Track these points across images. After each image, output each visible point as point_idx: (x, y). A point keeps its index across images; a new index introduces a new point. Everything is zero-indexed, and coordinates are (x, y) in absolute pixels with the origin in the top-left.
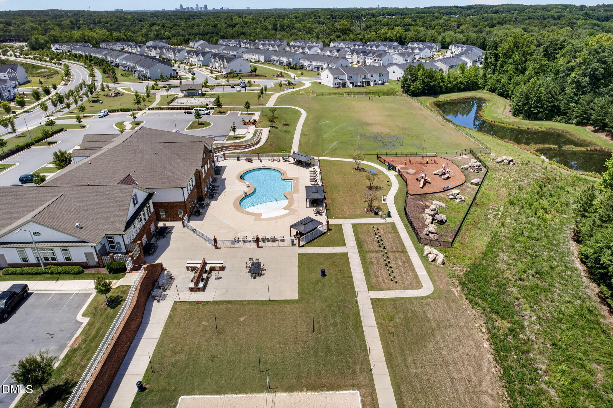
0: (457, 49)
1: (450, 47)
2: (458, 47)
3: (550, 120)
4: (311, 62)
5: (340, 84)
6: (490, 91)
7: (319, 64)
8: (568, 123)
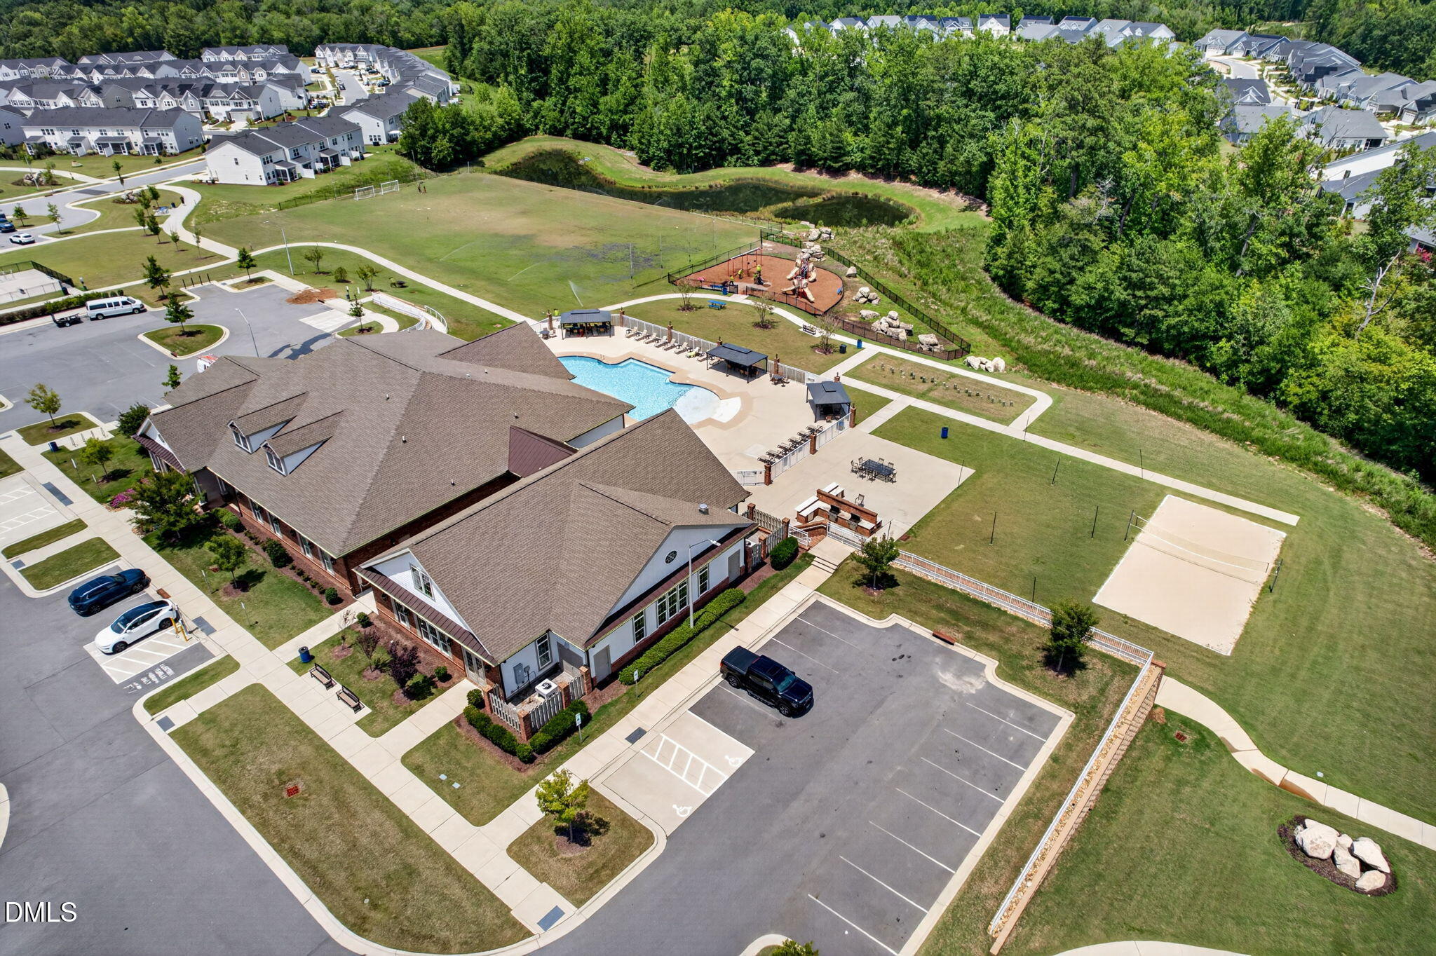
0: (339, 54)
1: (318, 52)
2: (342, 50)
3: (721, 166)
4: (75, 132)
5: (277, 173)
6: (550, 134)
7: (112, 133)
8: (748, 165)
